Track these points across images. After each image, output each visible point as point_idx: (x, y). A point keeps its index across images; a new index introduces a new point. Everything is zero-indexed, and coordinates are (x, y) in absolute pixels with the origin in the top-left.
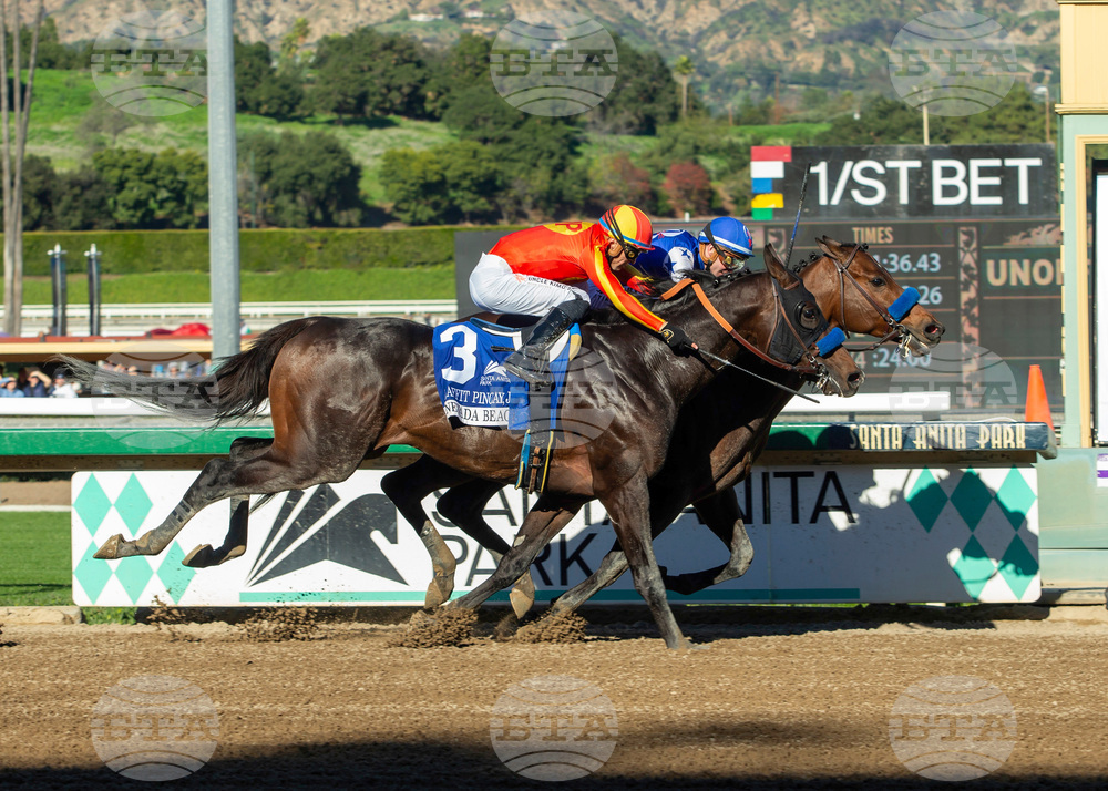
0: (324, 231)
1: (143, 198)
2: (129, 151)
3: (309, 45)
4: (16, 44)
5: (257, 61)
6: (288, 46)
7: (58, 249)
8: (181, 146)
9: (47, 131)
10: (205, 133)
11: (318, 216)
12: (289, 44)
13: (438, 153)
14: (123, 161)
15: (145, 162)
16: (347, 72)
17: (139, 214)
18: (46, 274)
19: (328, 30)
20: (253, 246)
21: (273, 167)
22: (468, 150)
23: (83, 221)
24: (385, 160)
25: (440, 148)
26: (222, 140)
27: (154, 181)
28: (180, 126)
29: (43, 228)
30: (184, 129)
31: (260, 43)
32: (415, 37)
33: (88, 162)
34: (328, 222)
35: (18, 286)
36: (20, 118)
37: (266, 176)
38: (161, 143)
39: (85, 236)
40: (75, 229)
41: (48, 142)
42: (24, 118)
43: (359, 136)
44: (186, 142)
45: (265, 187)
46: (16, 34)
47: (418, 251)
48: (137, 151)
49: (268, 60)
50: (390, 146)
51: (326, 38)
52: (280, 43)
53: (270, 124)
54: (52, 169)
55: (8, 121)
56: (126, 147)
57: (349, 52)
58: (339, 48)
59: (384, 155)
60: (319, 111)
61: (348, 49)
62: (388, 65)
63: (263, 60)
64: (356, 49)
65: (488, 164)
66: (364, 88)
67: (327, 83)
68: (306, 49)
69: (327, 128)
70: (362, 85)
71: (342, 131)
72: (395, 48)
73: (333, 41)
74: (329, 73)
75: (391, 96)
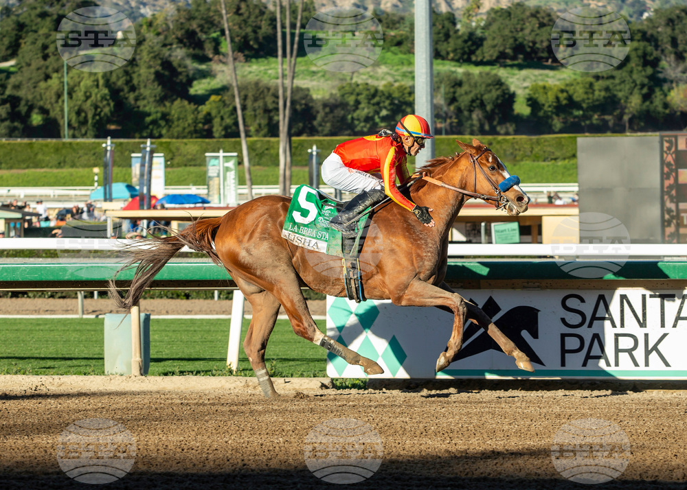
0: (490, 137)
1: (370, 115)
2: (362, 84)
3: (481, 14)
4: (288, 13)
5: (447, 23)
6: (467, 15)
7: (314, 148)
8: (396, 81)
9: (307, 70)
10: (412, 72)
11: (487, 127)
12: (468, 14)
13: (567, 85)
14: (357, 90)
15: (372, 91)
16: (507, 32)
17: (368, 126)
18: (306, 165)
19: (494, 4)
20: (443, 147)
21: (457, 95)
22: (586, 83)
23: (330, 130)
24: (531, 90)
25: (568, 82)
26: (424, 76)
27: (378, 104)
28: (395, 68)
29: (305, 135)
30: (397, 70)
31: (449, 13)
32: (552, 9)
33: (334, 92)
34: (493, 132)
35: (288, 173)
36: (290, 62)
37: (453, 100)
38: (383, 79)
39: (332, 141)
40: (326, 135)
41: (309, 78)
42: (293, 62)
43: (514, 74)
44: (399, 78)
45: (452, 108)
46: (288, 7)
47: (552, 151)
48: (367, 84)
49: (454, 24)
50: (535, 81)
51: (492, 9)
52: (462, 13)
53: (455, 66)
54: (311, 96)
55: (282, 64)
56: (360, 82)
57: (508, 18)
58: (500, 16)
59: (530, 87)
60: (487, 58)
61: (506, 17)
62: (533, 28)
63: (451, 24)
64: (512, 16)
65: (599, 93)
66: (517, 43)
67: (494, 39)
68: (479, 17)
69: (492, 69)
70: (516, 40)
71: (503, 71)
72: (538, 16)
73: (497, 11)
74: (495, 32)
75: (535, 48)
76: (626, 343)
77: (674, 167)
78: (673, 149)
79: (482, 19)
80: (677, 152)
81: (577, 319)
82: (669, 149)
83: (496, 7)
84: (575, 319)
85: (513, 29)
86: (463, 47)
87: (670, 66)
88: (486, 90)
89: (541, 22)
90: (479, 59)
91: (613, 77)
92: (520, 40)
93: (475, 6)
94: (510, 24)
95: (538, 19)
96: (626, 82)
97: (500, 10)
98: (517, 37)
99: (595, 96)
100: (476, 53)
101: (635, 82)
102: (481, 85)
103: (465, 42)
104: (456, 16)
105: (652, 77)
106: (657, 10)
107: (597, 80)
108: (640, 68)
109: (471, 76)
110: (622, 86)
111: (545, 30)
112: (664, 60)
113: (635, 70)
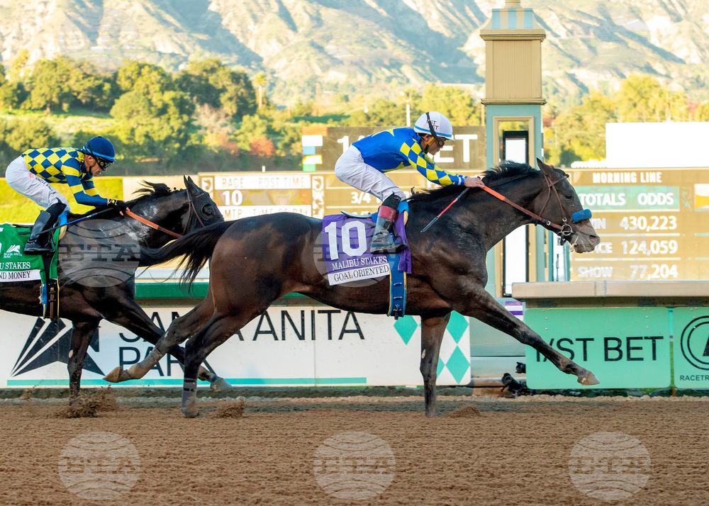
3: (29, 65)
16: (53, 82)
19: (40, 57)
22: (127, 130)
24: (76, 136)
32: (95, 61)
43: (60, 122)
49: (4, 75)
50: (79, 127)
51: (39, 61)
52: (11, 64)
57: (54, 70)
58: (47, 67)
59: (75, 134)
60: (35, 106)
61: (53, 68)
62: (78, 78)
64: (58, 68)
65: (140, 139)
66: (63, 92)
67: (41, 89)
68: (27, 68)
69: (40, 117)
70: (62, 90)
71: (49, 119)
72: (82, 67)
73: (44, 63)
74: (42, 82)
75: (79, 97)
78: (211, 188)
79: (29, 71)
80: (214, 191)
82: (207, 188)
83: (43, 60)
85: (59, 80)
86: (13, 96)
87: (204, 114)
88: (34, 136)
89: (85, 74)
90: (27, 108)
91: (152, 124)
92: (66, 90)
93: (24, 58)
94: (56, 75)
95: (82, 70)
96: (164, 129)
97: (46, 61)
98: (63, 86)
99: (135, 142)
100: (25, 102)
101: (172, 128)
102: (29, 132)
103: (14, 91)
104: (5, 68)
105: (188, 124)
106: (192, 63)
107: (137, 127)
108: (177, 116)
109: (20, 124)
110: (161, 133)
111: (89, 81)
112: (198, 108)
113: (172, 117)
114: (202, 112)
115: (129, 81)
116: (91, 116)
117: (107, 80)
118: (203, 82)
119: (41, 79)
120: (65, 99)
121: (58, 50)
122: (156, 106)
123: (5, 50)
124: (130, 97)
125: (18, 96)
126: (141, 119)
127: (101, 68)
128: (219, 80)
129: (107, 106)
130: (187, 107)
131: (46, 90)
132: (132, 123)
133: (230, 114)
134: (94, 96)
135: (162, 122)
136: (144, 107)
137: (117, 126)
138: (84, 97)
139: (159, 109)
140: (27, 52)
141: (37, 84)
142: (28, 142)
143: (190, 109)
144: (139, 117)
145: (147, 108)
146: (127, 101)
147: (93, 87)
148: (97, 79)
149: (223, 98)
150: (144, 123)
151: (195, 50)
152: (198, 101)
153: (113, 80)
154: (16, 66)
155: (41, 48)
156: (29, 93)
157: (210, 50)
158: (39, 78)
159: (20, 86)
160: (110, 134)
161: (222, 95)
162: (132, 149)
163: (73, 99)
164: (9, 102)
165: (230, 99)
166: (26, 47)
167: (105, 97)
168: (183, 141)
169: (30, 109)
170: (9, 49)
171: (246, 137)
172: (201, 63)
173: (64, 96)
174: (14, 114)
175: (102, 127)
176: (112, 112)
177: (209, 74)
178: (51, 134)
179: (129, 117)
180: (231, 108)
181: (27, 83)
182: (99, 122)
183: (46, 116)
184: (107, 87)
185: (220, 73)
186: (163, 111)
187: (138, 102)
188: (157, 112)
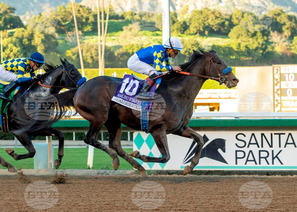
4: (103, 13)
5: (173, 17)
7: (115, 73)
16: (200, 21)
19: (194, 8)
28: (150, 37)
31: (174, 12)
42: (105, 35)
43: (204, 40)
52: (180, 12)
53: (177, 36)
57: (201, 14)
58: (198, 13)
59: (211, 46)
60: (192, 32)
62: (213, 19)
63: (175, 17)
64: (203, 14)
65: (243, 49)
66: (205, 26)
67: (194, 24)
68: (188, 14)
69: (194, 38)
70: (205, 24)
71: (199, 39)
72: (215, 13)
73: (196, 11)
74: (195, 21)
75: (213, 28)
76: (264, 154)
77: (279, 81)
78: (279, 73)
79: (189, 15)
80: (280, 74)
81: (242, 144)
82: (277, 72)
83: (195, 10)
84: (241, 144)
85: (203, 20)
86: (181, 28)
87: (275, 36)
88: (191, 47)
89: (216, 16)
90: (188, 33)
91: (249, 41)
92: (207, 24)
93: (186, 9)
94: (202, 17)
95: (214, 15)
96: (255, 44)
97: (197, 11)
98: (205, 23)
99: (241, 50)
100: (187, 31)
101: (259, 43)
102: (189, 45)
103: (181, 25)
104: (177, 14)
105: (267, 41)
106: (268, 11)
107: (242, 42)
108: (261, 37)
109: (184, 41)
110: (253, 45)
111: (218, 20)
112: (272, 33)
113: (259, 38)
114: (274, 35)
115: (237, 20)
116: (219, 37)
117: (227, 20)
118: (274, 20)
119: (194, 20)
120: (206, 29)
121: (203, 5)
122: (251, 32)
123: (177, 5)
124: (238, 28)
125: (183, 28)
126: (243, 39)
127: (224, 14)
128: (282, 19)
129: (227, 32)
130: (266, 33)
131: (197, 25)
132: (239, 41)
133: (287, 36)
134: (221, 28)
135: (254, 40)
136: (245, 33)
137: (232, 42)
138: (215, 28)
139: (252, 34)
140: (187, 6)
141: (193, 22)
142: (188, 50)
143: (268, 34)
144: (243, 37)
145: (246, 33)
146: (237, 30)
147: (220, 23)
148: (222, 19)
149: (284, 28)
150: (245, 40)
151: (270, 4)
152: (271, 29)
153: (230, 20)
154: (182, 13)
155: (195, 4)
156: (189, 26)
157: (277, 5)
158: (193, 19)
159: (185, 23)
160: (229, 46)
161: (283, 26)
162: (239, 53)
163: (210, 29)
164: (179, 30)
165: (288, 29)
166: (188, 4)
167: (226, 28)
168: (264, 50)
169: (189, 34)
170: (179, 5)
171: (295, 47)
172: (273, 11)
173: (206, 28)
174: (182, 36)
175: (224, 43)
176: (229, 35)
177: (277, 17)
178: (200, 46)
179: (238, 37)
180: (288, 33)
181: (188, 21)
182: (223, 40)
183: (197, 37)
184: (227, 23)
185: (283, 16)
186: (254, 35)
187: (242, 30)
188: (251, 35)
